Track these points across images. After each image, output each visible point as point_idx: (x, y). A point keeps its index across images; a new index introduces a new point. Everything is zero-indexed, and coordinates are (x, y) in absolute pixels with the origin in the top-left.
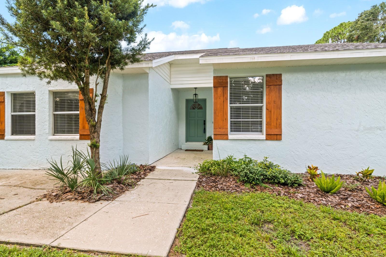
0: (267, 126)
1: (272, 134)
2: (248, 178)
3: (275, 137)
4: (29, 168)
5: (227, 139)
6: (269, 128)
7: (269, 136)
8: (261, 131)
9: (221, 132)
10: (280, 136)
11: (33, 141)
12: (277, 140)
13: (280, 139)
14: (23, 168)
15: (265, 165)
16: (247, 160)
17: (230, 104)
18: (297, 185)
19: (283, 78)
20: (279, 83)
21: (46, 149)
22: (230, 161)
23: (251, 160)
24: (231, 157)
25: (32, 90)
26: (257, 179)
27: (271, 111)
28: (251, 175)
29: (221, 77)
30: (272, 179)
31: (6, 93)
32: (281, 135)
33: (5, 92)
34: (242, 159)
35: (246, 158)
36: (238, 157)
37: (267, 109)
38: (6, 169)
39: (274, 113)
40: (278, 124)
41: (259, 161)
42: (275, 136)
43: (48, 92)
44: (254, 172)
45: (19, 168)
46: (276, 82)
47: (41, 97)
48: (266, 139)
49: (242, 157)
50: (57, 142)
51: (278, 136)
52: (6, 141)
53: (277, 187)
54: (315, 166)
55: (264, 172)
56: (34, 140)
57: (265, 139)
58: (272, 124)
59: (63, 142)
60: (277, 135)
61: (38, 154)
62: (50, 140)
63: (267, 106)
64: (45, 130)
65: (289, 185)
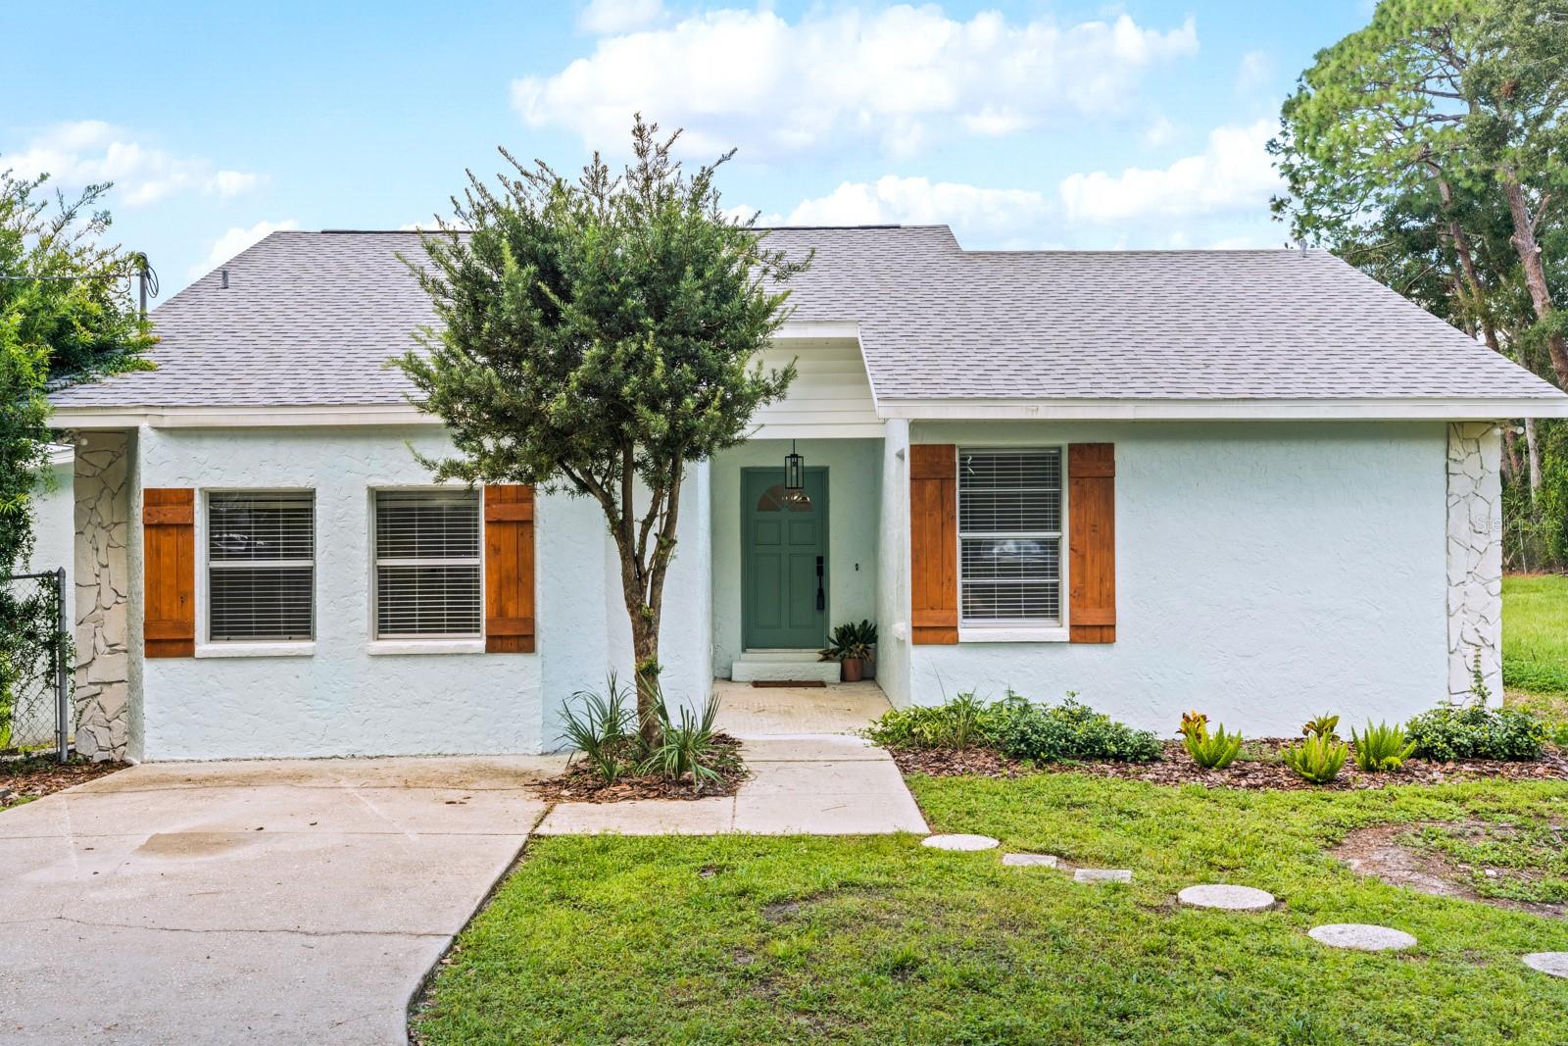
0: (1074, 601)
1: (1089, 623)
2: (1028, 745)
3: (1097, 633)
4: (292, 755)
5: (955, 641)
6: (1079, 606)
7: (1080, 632)
8: (1055, 614)
9: (937, 622)
10: (1111, 631)
11: (305, 661)
12: (1102, 642)
13: (1111, 640)
14: (269, 755)
15: (1070, 713)
16: (1016, 705)
17: (963, 529)
18: (1146, 757)
19: (1118, 457)
20: (1106, 472)
21: (361, 685)
22: (963, 708)
23: (1026, 705)
24: (966, 699)
25: (302, 485)
26: (1052, 747)
27: (1083, 557)
28: (1035, 737)
29: (933, 446)
30: (1089, 746)
31: (197, 492)
32: (1114, 626)
33: (193, 490)
34: (1001, 704)
35: (1011, 699)
36: (989, 696)
37: (1072, 549)
38: (200, 762)
39: (1093, 561)
40: (1104, 596)
41: (1052, 706)
42: (1098, 630)
43: (365, 494)
44: (1043, 730)
45: (251, 755)
46: (1099, 468)
47: (340, 511)
48: (1072, 641)
49: (1001, 696)
50: (401, 662)
51: (1106, 631)
52: (197, 662)
53: (1099, 765)
54: (1198, 713)
55: (1069, 730)
56: (311, 657)
57: (1068, 639)
58: (1089, 595)
59: (423, 661)
60: (1101, 627)
61: (327, 705)
62: (373, 656)
63: (1071, 539)
64: (355, 623)
65: (1129, 759)
